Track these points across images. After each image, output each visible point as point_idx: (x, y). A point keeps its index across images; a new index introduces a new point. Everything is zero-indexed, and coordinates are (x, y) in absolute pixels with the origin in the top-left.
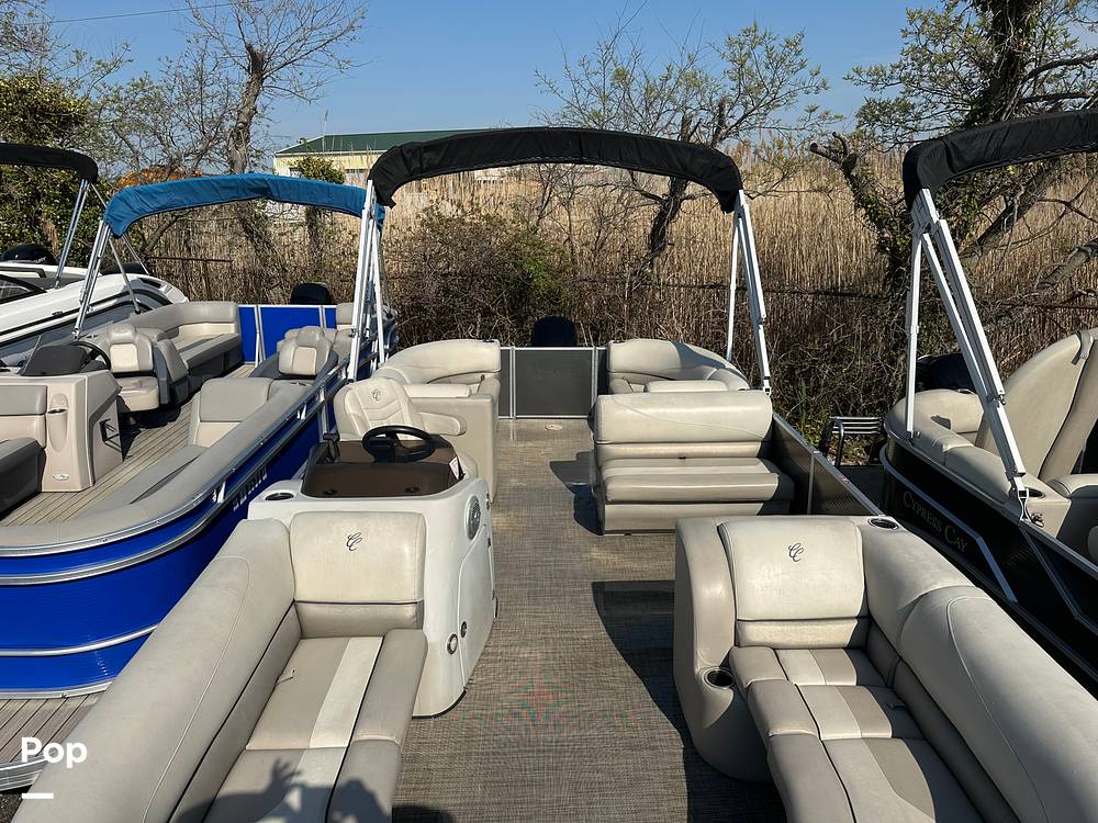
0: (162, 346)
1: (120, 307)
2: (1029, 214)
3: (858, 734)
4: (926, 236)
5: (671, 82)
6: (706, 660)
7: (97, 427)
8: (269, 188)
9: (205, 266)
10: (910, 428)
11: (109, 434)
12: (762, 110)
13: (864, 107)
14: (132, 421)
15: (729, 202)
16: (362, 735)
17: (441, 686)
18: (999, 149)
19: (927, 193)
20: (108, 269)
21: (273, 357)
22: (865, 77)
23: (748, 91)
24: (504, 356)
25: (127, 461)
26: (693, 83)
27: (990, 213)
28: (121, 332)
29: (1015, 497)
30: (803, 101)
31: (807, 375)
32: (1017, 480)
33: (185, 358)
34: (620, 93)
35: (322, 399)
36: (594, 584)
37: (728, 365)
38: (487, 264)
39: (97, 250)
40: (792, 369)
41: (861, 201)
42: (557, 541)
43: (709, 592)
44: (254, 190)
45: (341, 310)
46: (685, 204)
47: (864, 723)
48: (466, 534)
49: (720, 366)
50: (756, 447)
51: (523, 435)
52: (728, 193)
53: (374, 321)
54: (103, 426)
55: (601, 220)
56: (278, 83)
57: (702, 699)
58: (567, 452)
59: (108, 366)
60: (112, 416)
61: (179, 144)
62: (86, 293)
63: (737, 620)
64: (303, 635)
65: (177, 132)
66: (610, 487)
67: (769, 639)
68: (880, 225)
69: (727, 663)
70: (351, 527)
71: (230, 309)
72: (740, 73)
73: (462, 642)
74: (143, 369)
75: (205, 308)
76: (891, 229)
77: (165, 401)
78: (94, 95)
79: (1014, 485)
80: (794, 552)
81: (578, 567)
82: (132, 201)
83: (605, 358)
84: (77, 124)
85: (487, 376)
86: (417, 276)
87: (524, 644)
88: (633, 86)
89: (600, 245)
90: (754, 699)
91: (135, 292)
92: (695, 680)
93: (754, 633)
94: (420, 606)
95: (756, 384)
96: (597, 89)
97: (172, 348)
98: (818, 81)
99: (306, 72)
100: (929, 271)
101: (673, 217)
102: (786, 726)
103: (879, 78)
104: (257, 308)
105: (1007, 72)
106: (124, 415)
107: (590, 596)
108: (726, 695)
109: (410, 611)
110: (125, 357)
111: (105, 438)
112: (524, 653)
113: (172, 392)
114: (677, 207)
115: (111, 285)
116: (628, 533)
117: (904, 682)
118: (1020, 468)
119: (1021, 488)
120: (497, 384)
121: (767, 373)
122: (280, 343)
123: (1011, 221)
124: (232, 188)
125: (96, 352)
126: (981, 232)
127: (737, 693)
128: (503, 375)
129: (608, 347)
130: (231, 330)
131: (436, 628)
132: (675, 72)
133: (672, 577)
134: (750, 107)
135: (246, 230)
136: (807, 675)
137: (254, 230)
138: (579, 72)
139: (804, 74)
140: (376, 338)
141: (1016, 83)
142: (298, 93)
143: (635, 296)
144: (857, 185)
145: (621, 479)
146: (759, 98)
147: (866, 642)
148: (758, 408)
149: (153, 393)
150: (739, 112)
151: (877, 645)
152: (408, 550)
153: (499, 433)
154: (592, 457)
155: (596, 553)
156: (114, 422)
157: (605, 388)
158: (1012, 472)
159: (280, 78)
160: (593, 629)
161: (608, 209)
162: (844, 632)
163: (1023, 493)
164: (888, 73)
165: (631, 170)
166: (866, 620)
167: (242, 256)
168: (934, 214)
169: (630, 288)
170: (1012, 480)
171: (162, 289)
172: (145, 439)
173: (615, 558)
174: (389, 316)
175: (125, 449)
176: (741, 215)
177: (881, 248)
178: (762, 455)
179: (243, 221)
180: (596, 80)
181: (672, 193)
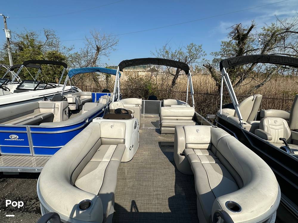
0: (77, 98)
1: (70, 92)
2: (245, 80)
3: (209, 163)
4: (224, 76)
5: (176, 53)
6: (180, 151)
7: (64, 112)
8: (99, 70)
9: (86, 87)
10: (221, 114)
11: (66, 113)
12: (194, 59)
13: (213, 60)
14: (71, 112)
15: (187, 73)
16: (112, 159)
17: (128, 156)
18: (238, 61)
19: (224, 68)
20: (68, 84)
21: (98, 101)
22: (214, 54)
23: (191, 56)
24: (143, 102)
25: (69, 119)
26: (181, 53)
27: (238, 80)
28: (69, 95)
29: (241, 124)
30: (202, 58)
31: (202, 110)
32: (241, 121)
33: (81, 101)
34: (167, 55)
35: (107, 107)
36: (159, 142)
37: (186, 103)
38: (140, 87)
39: (66, 80)
40: (199, 109)
41: (213, 76)
42: (152, 135)
43: (181, 139)
44: (97, 70)
45: (112, 94)
46: (179, 76)
47: (210, 161)
48: (134, 128)
49: (185, 103)
50: (191, 118)
51: (146, 117)
52: (187, 71)
53: (118, 95)
54: (65, 111)
55: (163, 79)
56: (102, 53)
57: (179, 158)
58: (155, 120)
59: (67, 100)
60: (67, 110)
61: (82, 64)
62: (64, 88)
63: (186, 143)
64: (102, 144)
65: (82, 62)
66: (163, 124)
67: (192, 147)
68: (216, 81)
69: (184, 152)
70: (112, 124)
71: (90, 93)
72: (190, 52)
73: (132, 149)
74: (74, 102)
75: (85, 93)
76: (219, 82)
77: (77, 108)
78: (67, 55)
79: (240, 122)
80: (197, 131)
81: (156, 139)
82: (73, 72)
83: (163, 103)
84: (64, 60)
85: (139, 105)
86: (126, 89)
87: (145, 151)
88: (169, 54)
89: (162, 85)
90: (189, 157)
91: (73, 89)
92: (178, 155)
93: (189, 146)
94: (124, 140)
95: (192, 106)
96: (163, 55)
97: (79, 99)
98: (205, 54)
99: (107, 51)
100: (225, 83)
101: (177, 78)
102: (194, 161)
103: (216, 54)
104: (96, 93)
105: (241, 51)
106: (69, 111)
107: (158, 144)
108: (184, 157)
109: (122, 140)
110: (70, 100)
111: (65, 114)
112: (144, 153)
113: (79, 107)
114: (177, 77)
115: (68, 88)
116: (166, 134)
117: (218, 154)
118: (242, 118)
119: (242, 122)
120: (141, 107)
121: (194, 104)
122: (99, 98)
123: (242, 81)
124: (92, 70)
125: (65, 98)
126: (236, 83)
127: (186, 157)
128: (142, 105)
129: (163, 100)
130: (90, 97)
131: (127, 145)
132: (177, 51)
133: (174, 141)
134: (192, 59)
135: (94, 80)
136: (199, 153)
137: (96, 80)
138: (159, 51)
139: (202, 53)
140: (118, 98)
141: (242, 54)
142: (105, 55)
143: (169, 94)
144: (212, 72)
145: (165, 123)
146: (193, 57)
147: (211, 148)
148: (192, 110)
149: (75, 106)
150: (190, 59)
151: (213, 148)
152: (123, 129)
153: (141, 117)
154: (160, 121)
155: (159, 137)
156: (67, 111)
157: (162, 106)
158: (240, 119)
159: (102, 52)
160: (158, 149)
161: (164, 78)
162: (207, 146)
163: (242, 123)
164: (218, 53)
165: (167, 66)
166: (211, 144)
167: (93, 85)
168: (225, 72)
169: (168, 92)
170: (240, 121)
171: (78, 89)
172: (73, 116)
173: (163, 138)
174: (121, 95)
175: (69, 117)
176: (189, 75)
177: (217, 85)
178: (192, 120)
179: (94, 78)
180: (163, 53)
181: (176, 74)
